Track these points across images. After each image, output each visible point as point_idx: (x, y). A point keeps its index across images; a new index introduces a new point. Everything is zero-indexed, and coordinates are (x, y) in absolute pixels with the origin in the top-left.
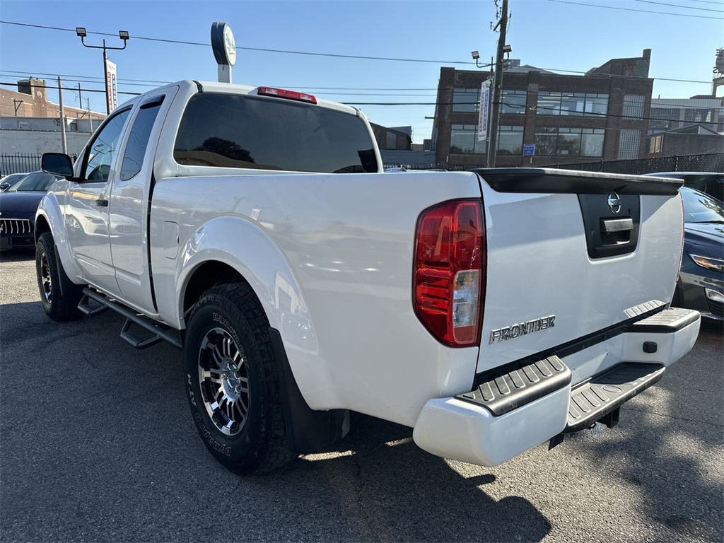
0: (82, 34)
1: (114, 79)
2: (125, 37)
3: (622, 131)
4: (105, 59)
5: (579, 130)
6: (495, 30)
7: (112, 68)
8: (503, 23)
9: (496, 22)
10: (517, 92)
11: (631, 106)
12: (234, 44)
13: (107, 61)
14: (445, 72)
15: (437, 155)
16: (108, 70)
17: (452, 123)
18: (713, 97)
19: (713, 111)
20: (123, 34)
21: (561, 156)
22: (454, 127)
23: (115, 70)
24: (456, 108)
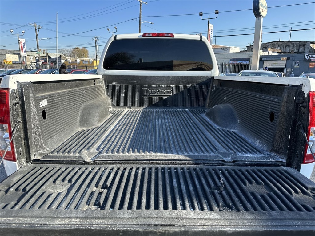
0: (201, 15)
1: (212, 31)
2: (217, 13)
4: (208, 23)
7: (211, 27)
12: (266, 6)
13: (209, 24)
16: (209, 28)
20: (216, 12)
23: (213, 28)
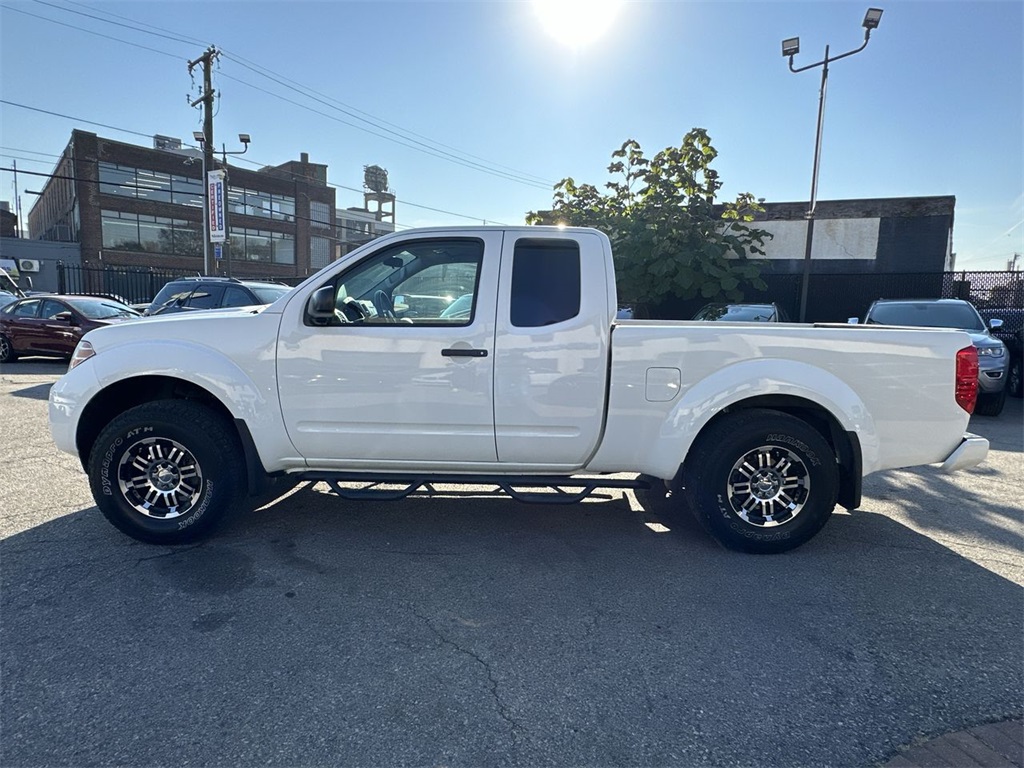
3: (313, 239)
5: (268, 234)
6: (193, 105)
8: (208, 100)
9: (196, 96)
10: (190, 180)
11: (317, 210)
14: (79, 137)
15: (82, 249)
17: (101, 208)
18: (366, 210)
19: (370, 224)
21: (252, 261)
22: (104, 212)
24: (104, 188)
